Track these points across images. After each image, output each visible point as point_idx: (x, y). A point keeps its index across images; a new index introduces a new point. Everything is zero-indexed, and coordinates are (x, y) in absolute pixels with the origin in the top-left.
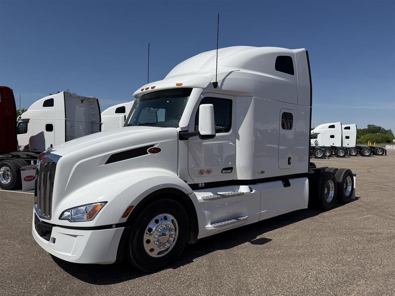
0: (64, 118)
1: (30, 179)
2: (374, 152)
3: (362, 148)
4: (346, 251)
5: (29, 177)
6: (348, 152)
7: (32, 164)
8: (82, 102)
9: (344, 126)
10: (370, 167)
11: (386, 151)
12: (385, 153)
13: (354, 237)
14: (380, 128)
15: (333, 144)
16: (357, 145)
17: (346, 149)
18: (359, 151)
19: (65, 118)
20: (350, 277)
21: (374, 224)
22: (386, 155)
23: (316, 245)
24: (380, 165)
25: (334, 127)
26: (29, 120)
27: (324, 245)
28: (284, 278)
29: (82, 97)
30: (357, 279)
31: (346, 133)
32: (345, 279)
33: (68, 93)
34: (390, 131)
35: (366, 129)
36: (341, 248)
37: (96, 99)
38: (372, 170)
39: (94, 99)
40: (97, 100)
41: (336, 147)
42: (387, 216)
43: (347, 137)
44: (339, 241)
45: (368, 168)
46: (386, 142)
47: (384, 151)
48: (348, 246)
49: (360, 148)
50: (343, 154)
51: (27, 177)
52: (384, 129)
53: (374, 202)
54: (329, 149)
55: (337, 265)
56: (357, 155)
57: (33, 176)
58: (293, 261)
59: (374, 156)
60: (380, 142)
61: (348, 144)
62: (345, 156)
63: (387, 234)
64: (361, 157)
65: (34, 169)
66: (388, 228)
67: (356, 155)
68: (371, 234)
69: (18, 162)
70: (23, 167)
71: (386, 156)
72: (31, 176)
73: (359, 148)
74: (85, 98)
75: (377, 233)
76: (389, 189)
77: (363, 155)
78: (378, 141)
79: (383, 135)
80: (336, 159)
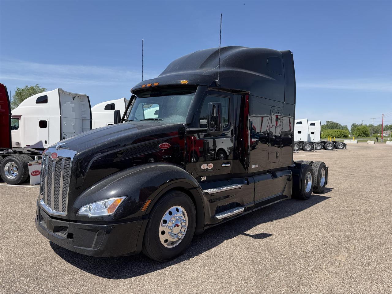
0: (59, 115)
1: (36, 173)
2: (336, 146)
3: (326, 143)
4: (337, 223)
5: (35, 171)
6: (314, 146)
7: (36, 159)
8: (73, 99)
9: (310, 122)
10: (335, 160)
11: (346, 145)
12: (345, 147)
13: (340, 213)
14: (337, 124)
15: (300, 139)
16: (321, 140)
17: (312, 144)
18: (324, 145)
19: (61, 114)
20: (346, 239)
21: (352, 203)
22: (346, 148)
23: (314, 220)
24: (343, 157)
25: (301, 124)
26: (20, 116)
27: (320, 220)
28: (299, 241)
29: (74, 94)
30: (351, 240)
31: (312, 129)
32: (343, 240)
33: (61, 90)
34: (346, 126)
35: (324, 125)
36: (333, 221)
37: (86, 96)
38: (337, 162)
39: (84, 96)
40: (88, 97)
41: (304, 142)
42: (360, 198)
43: (313, 133)
44: (330, 216)
45: (334, 160)
46: (343, 137)
47: (345, 145)
48: (338, 219)
49: (325, 143)
50: (310, 148)
51: (34, 172)
52: (341, 125)
53: (347, 188)
54: (297, 144)
55: (334, 232)
56: (322, 149)
57: (38, 171)
58: (301, 231)
59: (336, 149)
60: (339, 137)
61: (313, 139)
62: (311, 150)
63: (364, 210)
64: (325, 150)
65: (39, 164)
66: (363, 207)
67: (320, 149)
68: (352, 211)
69: (23, 157)
70: (30, 163)
71: (346, 150)
72: (37, 171)
73: (323, 143)
74: (76, 95)
75: (356, 210)
76: (356, 177)
77: (326, 149)
78: (336, 136)
79: (341, 130)
80: (304, 152)
